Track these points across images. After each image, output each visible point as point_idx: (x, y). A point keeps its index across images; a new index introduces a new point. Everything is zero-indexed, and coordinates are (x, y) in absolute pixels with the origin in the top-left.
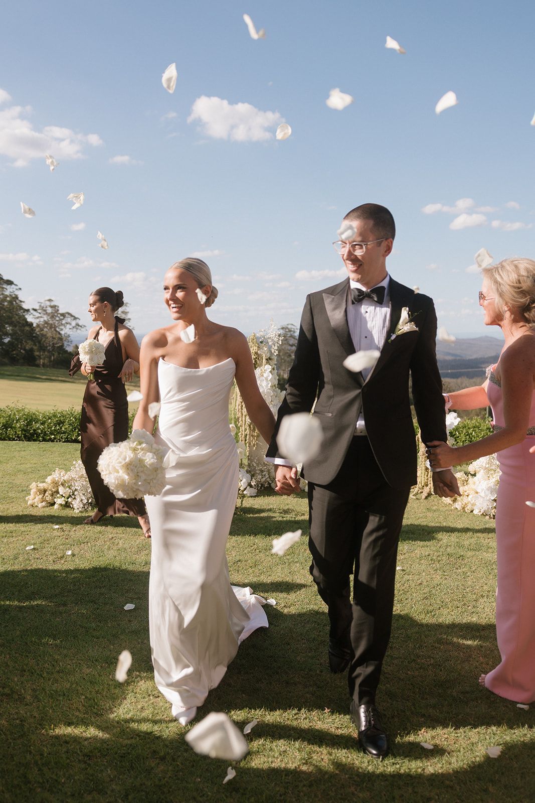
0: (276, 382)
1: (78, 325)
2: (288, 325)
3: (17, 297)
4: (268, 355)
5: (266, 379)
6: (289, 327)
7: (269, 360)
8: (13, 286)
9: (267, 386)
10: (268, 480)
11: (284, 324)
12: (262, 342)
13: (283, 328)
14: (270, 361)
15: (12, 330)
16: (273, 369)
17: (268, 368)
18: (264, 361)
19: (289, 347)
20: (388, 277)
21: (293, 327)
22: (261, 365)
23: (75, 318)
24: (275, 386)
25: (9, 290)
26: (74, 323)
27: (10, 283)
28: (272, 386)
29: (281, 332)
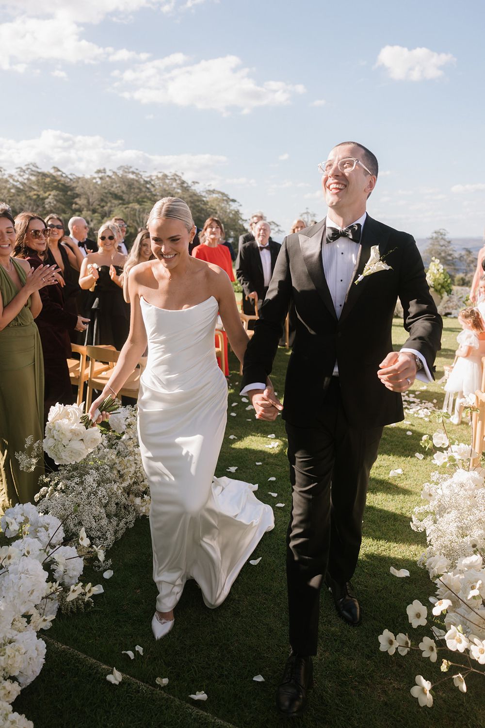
1: (279, 230)
2: (440, 229)
3: (238, 211)
6: (441, 231)
8: (236, 203)
11: (437, 229)
13: (436, 232)
15: (234, 234)
19: (440, 248)
20: (365, 214)
21: (444, 231)
23: (278, 226)
25: (234, 206)
26: (276, 229)
27: (234, 201)
29: (435, 235)
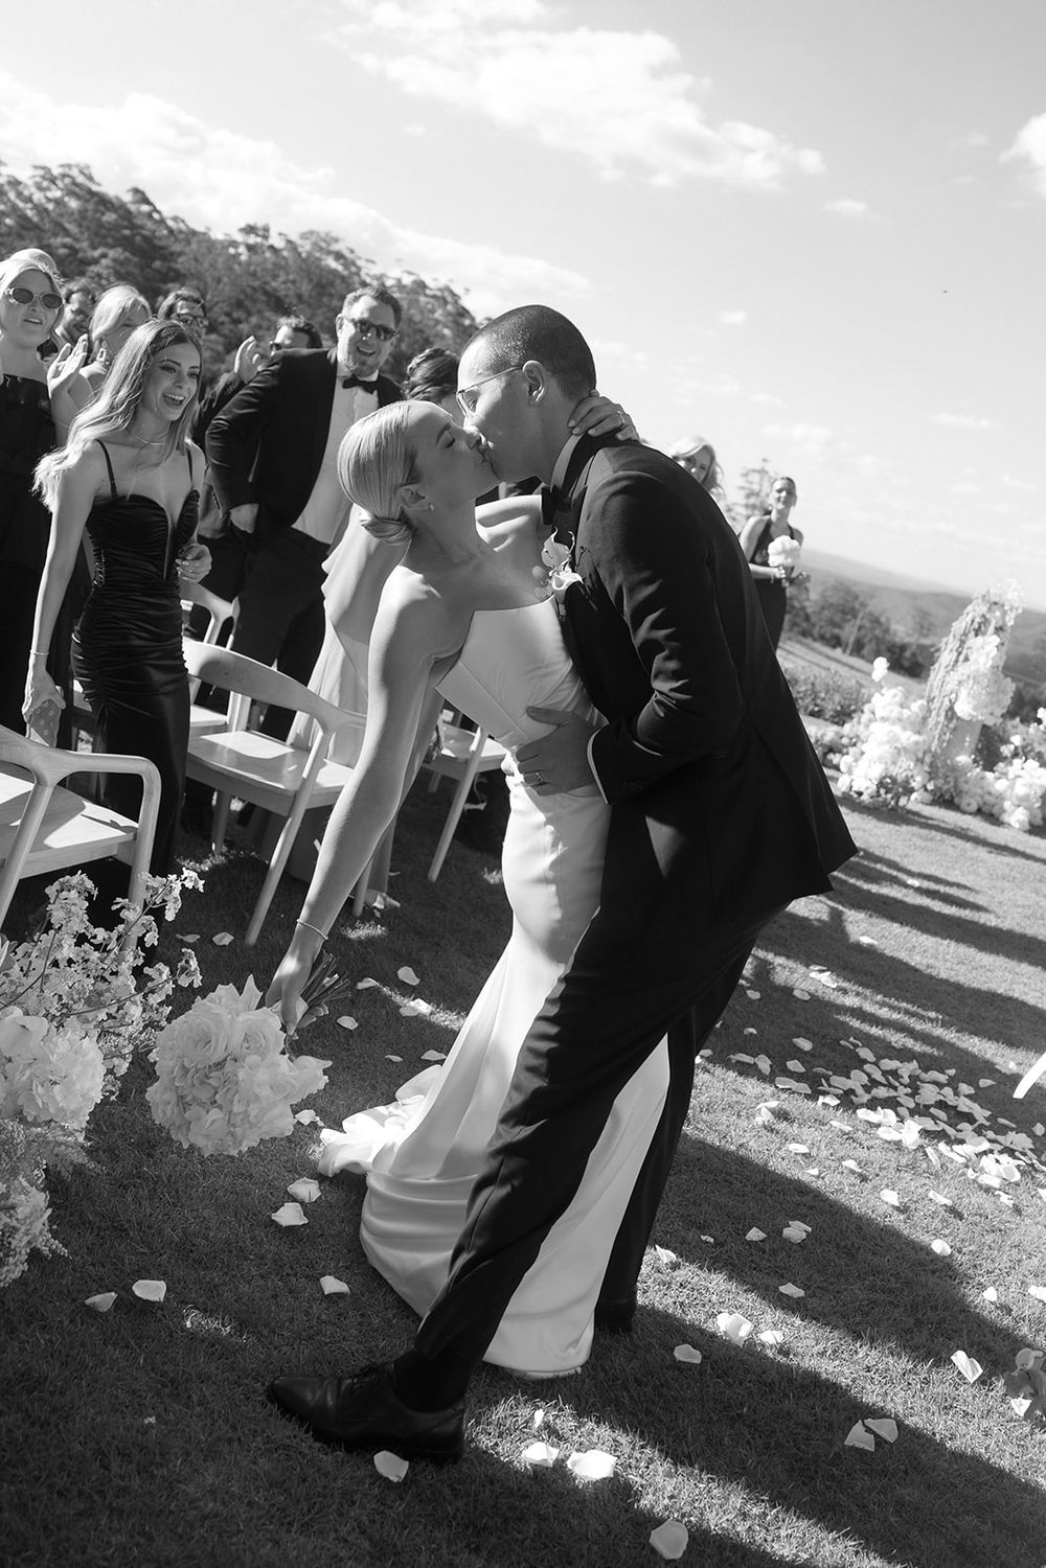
0: (1001, 664)
4: (1000, 623)
5: (988, 654)
7: (999, 630)
9: (985, 664)
10: (952, 790)
12: (996, 603)
14: (1000, 632)
16: (1002, 644)
17: (996, 640)
18: (991, 629)
22: (984, 634)
24: (998, 667)
28: (993, 667)
